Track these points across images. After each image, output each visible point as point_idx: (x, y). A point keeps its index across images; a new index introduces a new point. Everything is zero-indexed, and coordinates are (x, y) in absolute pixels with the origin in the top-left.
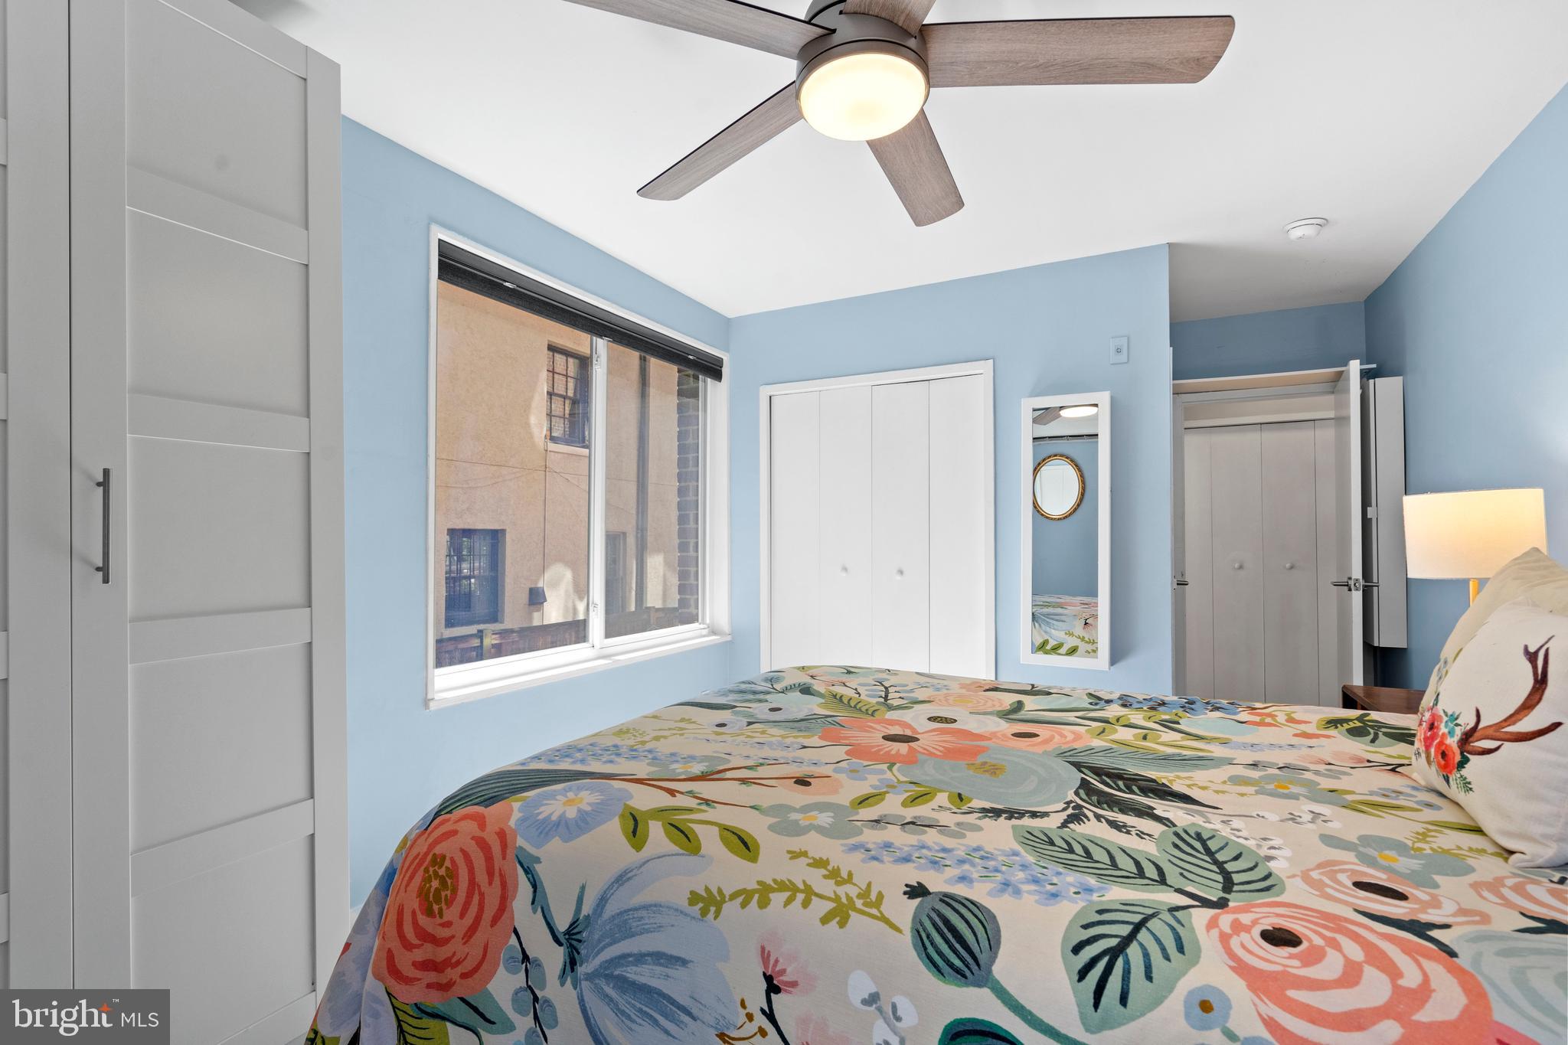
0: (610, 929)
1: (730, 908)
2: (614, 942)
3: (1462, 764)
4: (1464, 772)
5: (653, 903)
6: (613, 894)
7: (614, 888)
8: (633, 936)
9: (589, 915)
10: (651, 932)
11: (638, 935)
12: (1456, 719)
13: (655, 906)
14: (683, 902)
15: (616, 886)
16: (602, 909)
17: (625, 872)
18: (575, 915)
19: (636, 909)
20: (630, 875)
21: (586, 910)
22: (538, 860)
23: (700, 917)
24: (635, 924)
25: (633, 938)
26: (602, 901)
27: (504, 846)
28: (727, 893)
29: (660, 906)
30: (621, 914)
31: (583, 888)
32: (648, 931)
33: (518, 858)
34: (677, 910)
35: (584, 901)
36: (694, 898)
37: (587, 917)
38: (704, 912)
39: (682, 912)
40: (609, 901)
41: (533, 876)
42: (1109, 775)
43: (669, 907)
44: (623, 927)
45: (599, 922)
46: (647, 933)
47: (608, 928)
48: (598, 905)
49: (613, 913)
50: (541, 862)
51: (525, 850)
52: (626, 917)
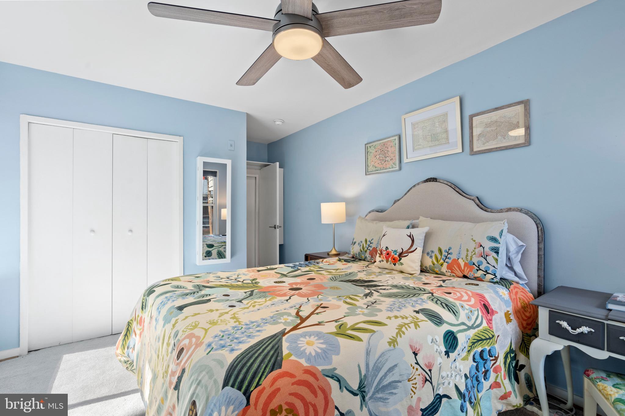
0: (374, 373)
1: (399, 339)
2: (377, 376)
3: (400, 260)
4: (400, 261)
5: (381, 353)
6: (369, 360)
7: (368, 358)
8: (381, 369)
9: (365, 374)
10: (385, 363)
11: (382, 367)
12: (397, 251)
13: (382, 354)
14: (387, 347)
15: (368, 356)
16: (369, 368)
17: (367, 350)
18: (360, 378)
19: (378, 359)
20: (369, 350)
21: (363, 373)
22: (335, 369)
23: (394, 348)
24: (380, 365)
25: (382, 370)
26: (367, 365)
27: (314, 375)
28: (395, 336)
29: (384, 353)
30: (375, 365)
31: (359, 366)
32: (385, 364)
33: (325, 375)
34: (388, 351)
35: (362, 370)
36: (390, 343)
37: (365, 376)
38: (394, 346)
39: (390, 350)
40: (369, 363)
41: (336, 377)
42: (355, 281)
43: (386, 351)
44: (377, 369)
45: (369, 373)
46: (384, 365)
47: (372, 373)
48: (367, 368)
49: (372, 367)
50: (337, 369)
51: (326, 369)
52: (377, 365)
